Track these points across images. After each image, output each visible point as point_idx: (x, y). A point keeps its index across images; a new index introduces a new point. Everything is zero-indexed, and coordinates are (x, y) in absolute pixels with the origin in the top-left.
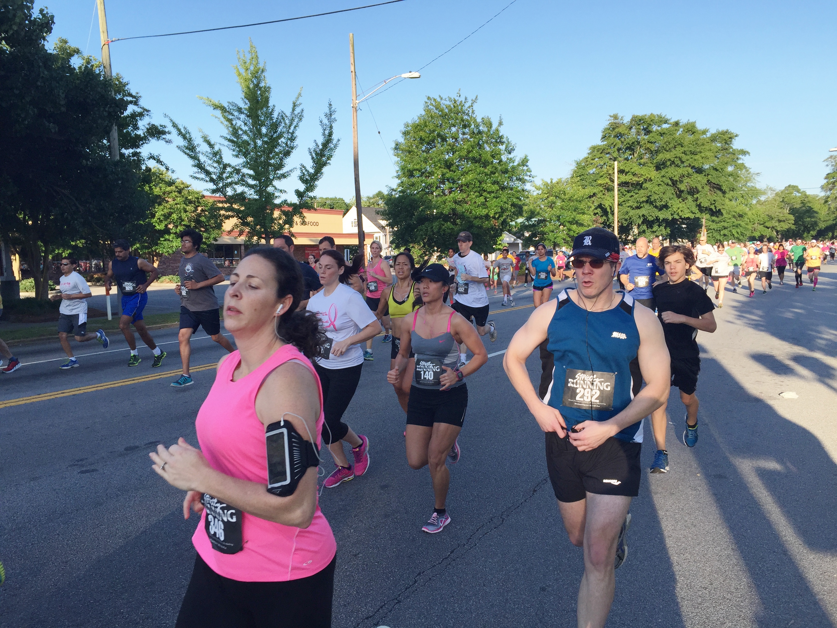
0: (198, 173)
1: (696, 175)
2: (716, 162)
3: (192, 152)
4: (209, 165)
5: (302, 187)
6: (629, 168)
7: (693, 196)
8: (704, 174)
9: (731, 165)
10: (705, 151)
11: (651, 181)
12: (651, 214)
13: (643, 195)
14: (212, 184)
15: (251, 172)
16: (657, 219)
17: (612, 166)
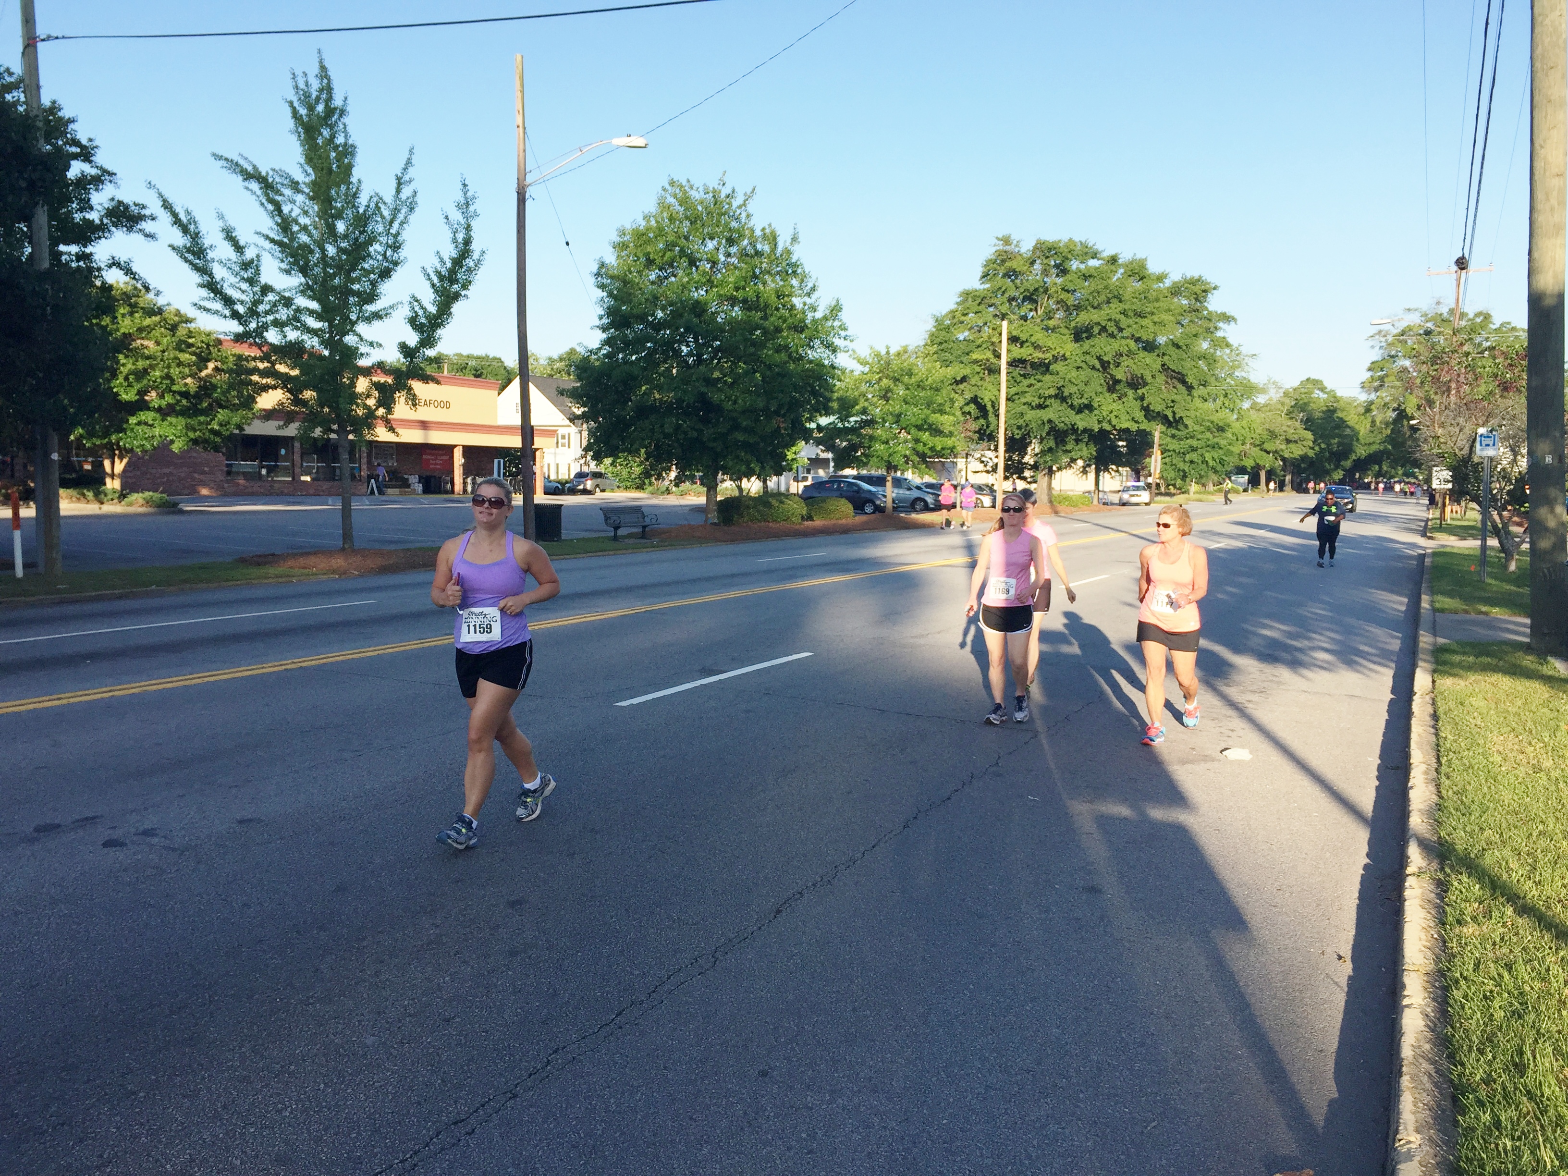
0: (208, 299)
1: (1142, 354)
2: (1177, 333)
3: (199, 258)
4: (232, 286)
5: (412, 339)
6: (1028, 334)
7: (1136, 390)
8: (1157, 352)
9: (1205, 339)
10: (1161, 312)
11: (1066, 359)
12: (1063, 419)
13: (1050, 384)
14: (236, 322)
15: (314, 305)
16: (1074, 429)
17: (998, 330)
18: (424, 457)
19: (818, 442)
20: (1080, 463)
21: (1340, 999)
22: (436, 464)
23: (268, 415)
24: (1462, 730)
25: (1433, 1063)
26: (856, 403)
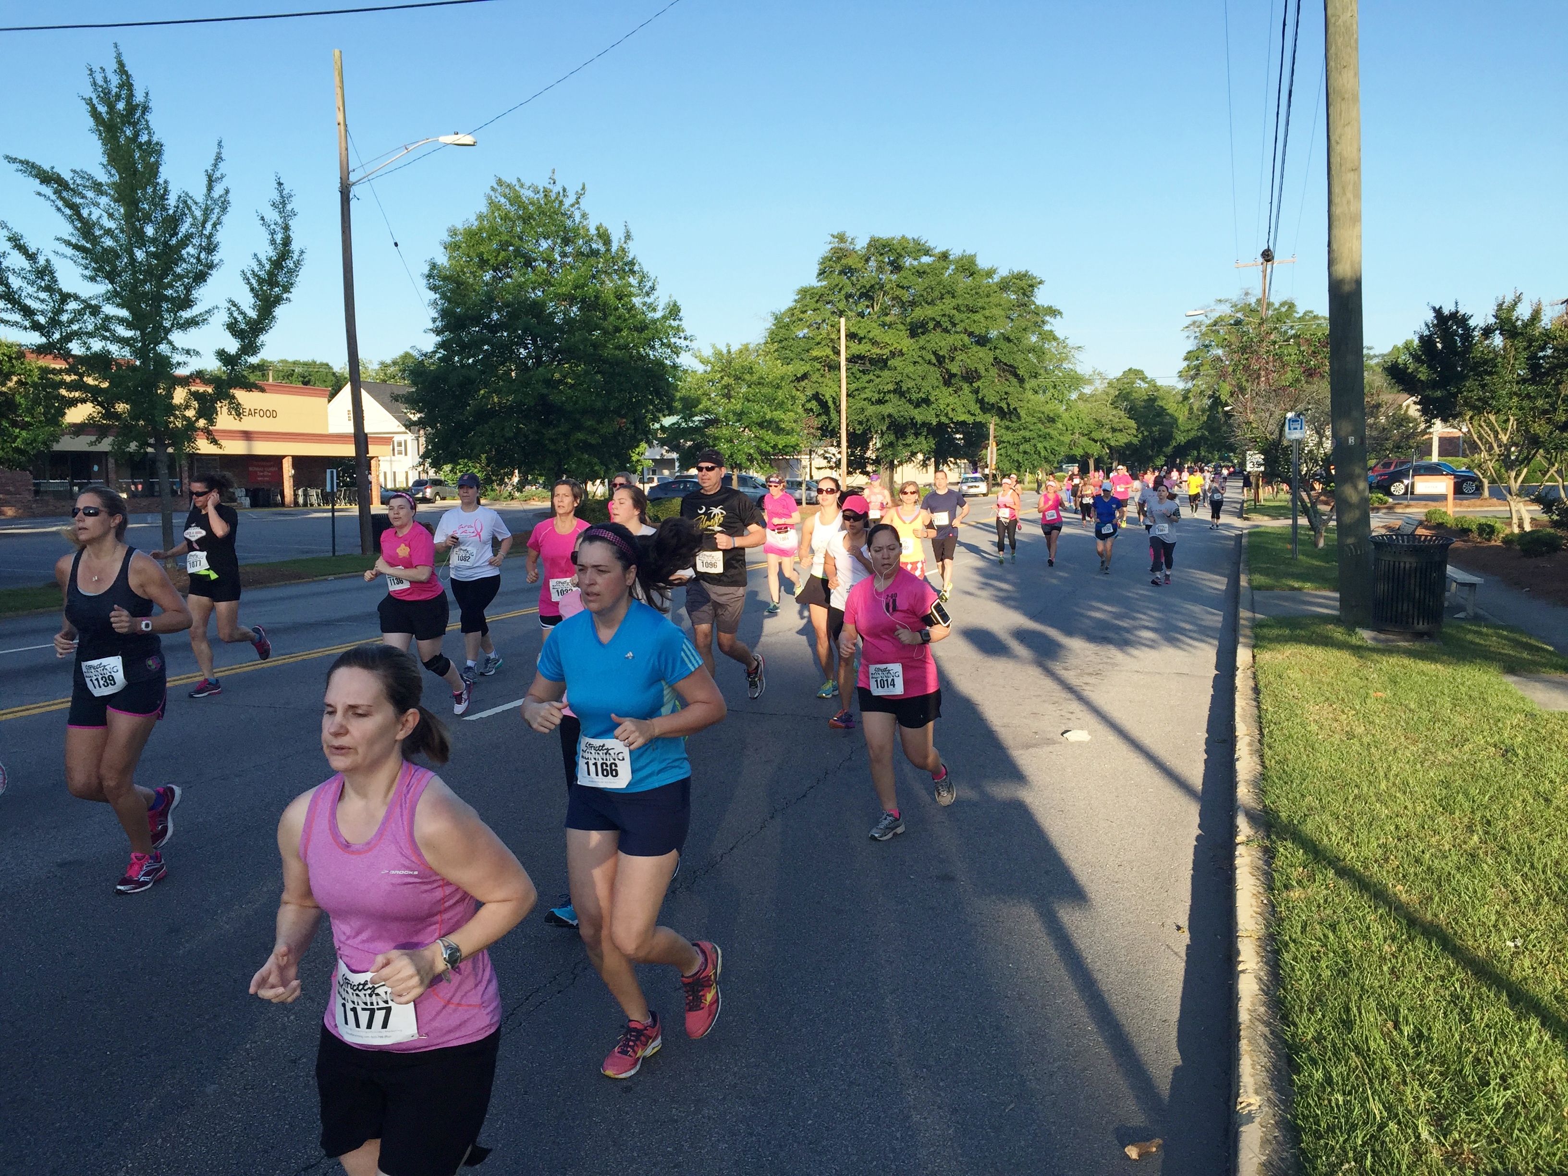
1: (975, 348)
2: (1007, 328)
4: (30, 295)
5: (232, 346)
6: (866, 331)
7: (971, 384)
8: (989, 345)
9: (1033, 332)
10: (991, 308)
11: (903, 355)
12: (902, 413)
13: (889, 380)
14: (37, 334)
15: (124, 313)
16: (913, 423)
17: (837, 326)
18: (250, 469)
19: (663, 442)
20: (920, 456)
21: (1179, 967)
22: (263, 476)
23: (79, 429)
24: (1281, 702)
25: (1268, 1024)
26: (698, 401)
